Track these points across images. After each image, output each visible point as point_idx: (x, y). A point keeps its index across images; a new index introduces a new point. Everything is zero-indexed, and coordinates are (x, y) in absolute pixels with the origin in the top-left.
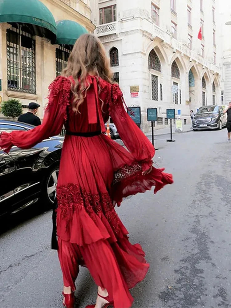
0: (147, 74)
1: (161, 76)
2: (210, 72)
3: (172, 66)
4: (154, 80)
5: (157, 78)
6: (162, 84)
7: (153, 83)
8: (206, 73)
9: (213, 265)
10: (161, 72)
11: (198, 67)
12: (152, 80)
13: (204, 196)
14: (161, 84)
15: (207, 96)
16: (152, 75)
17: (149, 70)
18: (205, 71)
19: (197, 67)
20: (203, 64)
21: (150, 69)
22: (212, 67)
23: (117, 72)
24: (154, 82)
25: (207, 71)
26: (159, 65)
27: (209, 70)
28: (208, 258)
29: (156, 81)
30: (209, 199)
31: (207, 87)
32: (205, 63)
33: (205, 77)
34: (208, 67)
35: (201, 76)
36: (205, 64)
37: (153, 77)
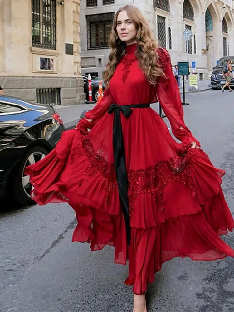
0: (152, 16)
1: (169, 17)
2: (233, 12)
3: (184, 4)
4: (160, 23)
5: (165, 20)
6: (171, 28)
7: (159, 27)
8: (227, 12)
10: (169, 12)
11: (218, 5)
12: (158, 22)
14: (169, 28)
15: (229, 43)
16: (158, 15)
17: (154, 9)
18: (227, 10)
19: (216, 5)
20: (224, 2)
21: (155, 8)
23: (112, 11)
24: (160, 25)
25: (229, 10)
26: (167, 4)
27: (231, 9)
29: (163, 24)
31: (228, 31)
33: (227, 18)
34: (229, 5)
35: (221, 17)
36: (226, 2)
37: (159, 18)
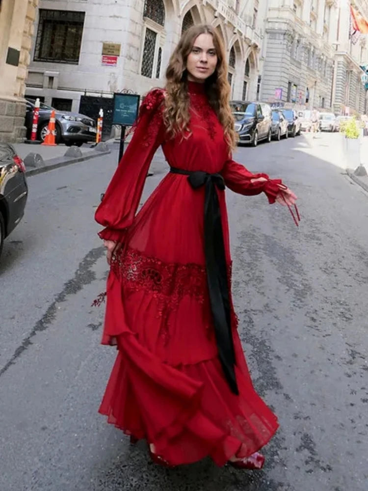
0: (139, 28)
1: (162, 33)
2: (245, 41)
3: (184, 19)
4: (149, 39)
5: (155, 37)
6: (162, 49)
7: (147, 44)
8: (237, 40)
9: (287, 397)
10: (163, 26)
11: (227, 28)
12: (146, 38)
13: (250, 274)
14: (160, 49)
15: (234, 81)
16: (147, 28)
17: (144, 19)
18: (238, 37)
19: (225, 29)
20: (235, 26)
21: (145, 17)
22: (248, 33)
24: (148, 42)
25: (240, 38)
26: (162, 14)
27: (243, 37)
28: (277, 385)
29: (153, 42)
30: (260, 280)
31: (236, 65)
32: (240, 24)
33: (236, 47)
34: (242, 32)
35: (229, 44)
36: (239, 26)
37: (148, 33)
